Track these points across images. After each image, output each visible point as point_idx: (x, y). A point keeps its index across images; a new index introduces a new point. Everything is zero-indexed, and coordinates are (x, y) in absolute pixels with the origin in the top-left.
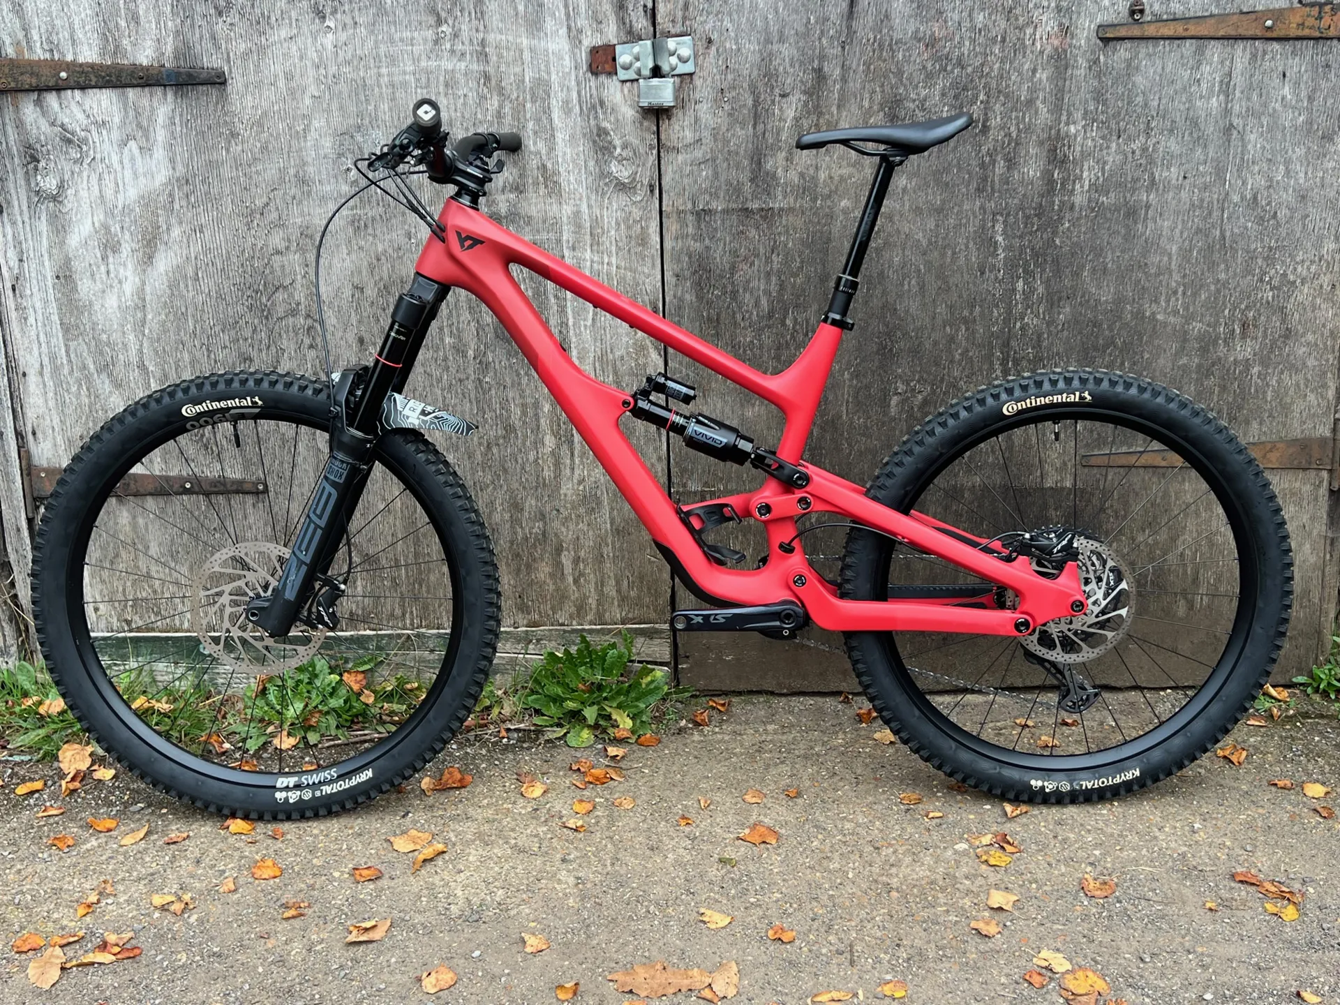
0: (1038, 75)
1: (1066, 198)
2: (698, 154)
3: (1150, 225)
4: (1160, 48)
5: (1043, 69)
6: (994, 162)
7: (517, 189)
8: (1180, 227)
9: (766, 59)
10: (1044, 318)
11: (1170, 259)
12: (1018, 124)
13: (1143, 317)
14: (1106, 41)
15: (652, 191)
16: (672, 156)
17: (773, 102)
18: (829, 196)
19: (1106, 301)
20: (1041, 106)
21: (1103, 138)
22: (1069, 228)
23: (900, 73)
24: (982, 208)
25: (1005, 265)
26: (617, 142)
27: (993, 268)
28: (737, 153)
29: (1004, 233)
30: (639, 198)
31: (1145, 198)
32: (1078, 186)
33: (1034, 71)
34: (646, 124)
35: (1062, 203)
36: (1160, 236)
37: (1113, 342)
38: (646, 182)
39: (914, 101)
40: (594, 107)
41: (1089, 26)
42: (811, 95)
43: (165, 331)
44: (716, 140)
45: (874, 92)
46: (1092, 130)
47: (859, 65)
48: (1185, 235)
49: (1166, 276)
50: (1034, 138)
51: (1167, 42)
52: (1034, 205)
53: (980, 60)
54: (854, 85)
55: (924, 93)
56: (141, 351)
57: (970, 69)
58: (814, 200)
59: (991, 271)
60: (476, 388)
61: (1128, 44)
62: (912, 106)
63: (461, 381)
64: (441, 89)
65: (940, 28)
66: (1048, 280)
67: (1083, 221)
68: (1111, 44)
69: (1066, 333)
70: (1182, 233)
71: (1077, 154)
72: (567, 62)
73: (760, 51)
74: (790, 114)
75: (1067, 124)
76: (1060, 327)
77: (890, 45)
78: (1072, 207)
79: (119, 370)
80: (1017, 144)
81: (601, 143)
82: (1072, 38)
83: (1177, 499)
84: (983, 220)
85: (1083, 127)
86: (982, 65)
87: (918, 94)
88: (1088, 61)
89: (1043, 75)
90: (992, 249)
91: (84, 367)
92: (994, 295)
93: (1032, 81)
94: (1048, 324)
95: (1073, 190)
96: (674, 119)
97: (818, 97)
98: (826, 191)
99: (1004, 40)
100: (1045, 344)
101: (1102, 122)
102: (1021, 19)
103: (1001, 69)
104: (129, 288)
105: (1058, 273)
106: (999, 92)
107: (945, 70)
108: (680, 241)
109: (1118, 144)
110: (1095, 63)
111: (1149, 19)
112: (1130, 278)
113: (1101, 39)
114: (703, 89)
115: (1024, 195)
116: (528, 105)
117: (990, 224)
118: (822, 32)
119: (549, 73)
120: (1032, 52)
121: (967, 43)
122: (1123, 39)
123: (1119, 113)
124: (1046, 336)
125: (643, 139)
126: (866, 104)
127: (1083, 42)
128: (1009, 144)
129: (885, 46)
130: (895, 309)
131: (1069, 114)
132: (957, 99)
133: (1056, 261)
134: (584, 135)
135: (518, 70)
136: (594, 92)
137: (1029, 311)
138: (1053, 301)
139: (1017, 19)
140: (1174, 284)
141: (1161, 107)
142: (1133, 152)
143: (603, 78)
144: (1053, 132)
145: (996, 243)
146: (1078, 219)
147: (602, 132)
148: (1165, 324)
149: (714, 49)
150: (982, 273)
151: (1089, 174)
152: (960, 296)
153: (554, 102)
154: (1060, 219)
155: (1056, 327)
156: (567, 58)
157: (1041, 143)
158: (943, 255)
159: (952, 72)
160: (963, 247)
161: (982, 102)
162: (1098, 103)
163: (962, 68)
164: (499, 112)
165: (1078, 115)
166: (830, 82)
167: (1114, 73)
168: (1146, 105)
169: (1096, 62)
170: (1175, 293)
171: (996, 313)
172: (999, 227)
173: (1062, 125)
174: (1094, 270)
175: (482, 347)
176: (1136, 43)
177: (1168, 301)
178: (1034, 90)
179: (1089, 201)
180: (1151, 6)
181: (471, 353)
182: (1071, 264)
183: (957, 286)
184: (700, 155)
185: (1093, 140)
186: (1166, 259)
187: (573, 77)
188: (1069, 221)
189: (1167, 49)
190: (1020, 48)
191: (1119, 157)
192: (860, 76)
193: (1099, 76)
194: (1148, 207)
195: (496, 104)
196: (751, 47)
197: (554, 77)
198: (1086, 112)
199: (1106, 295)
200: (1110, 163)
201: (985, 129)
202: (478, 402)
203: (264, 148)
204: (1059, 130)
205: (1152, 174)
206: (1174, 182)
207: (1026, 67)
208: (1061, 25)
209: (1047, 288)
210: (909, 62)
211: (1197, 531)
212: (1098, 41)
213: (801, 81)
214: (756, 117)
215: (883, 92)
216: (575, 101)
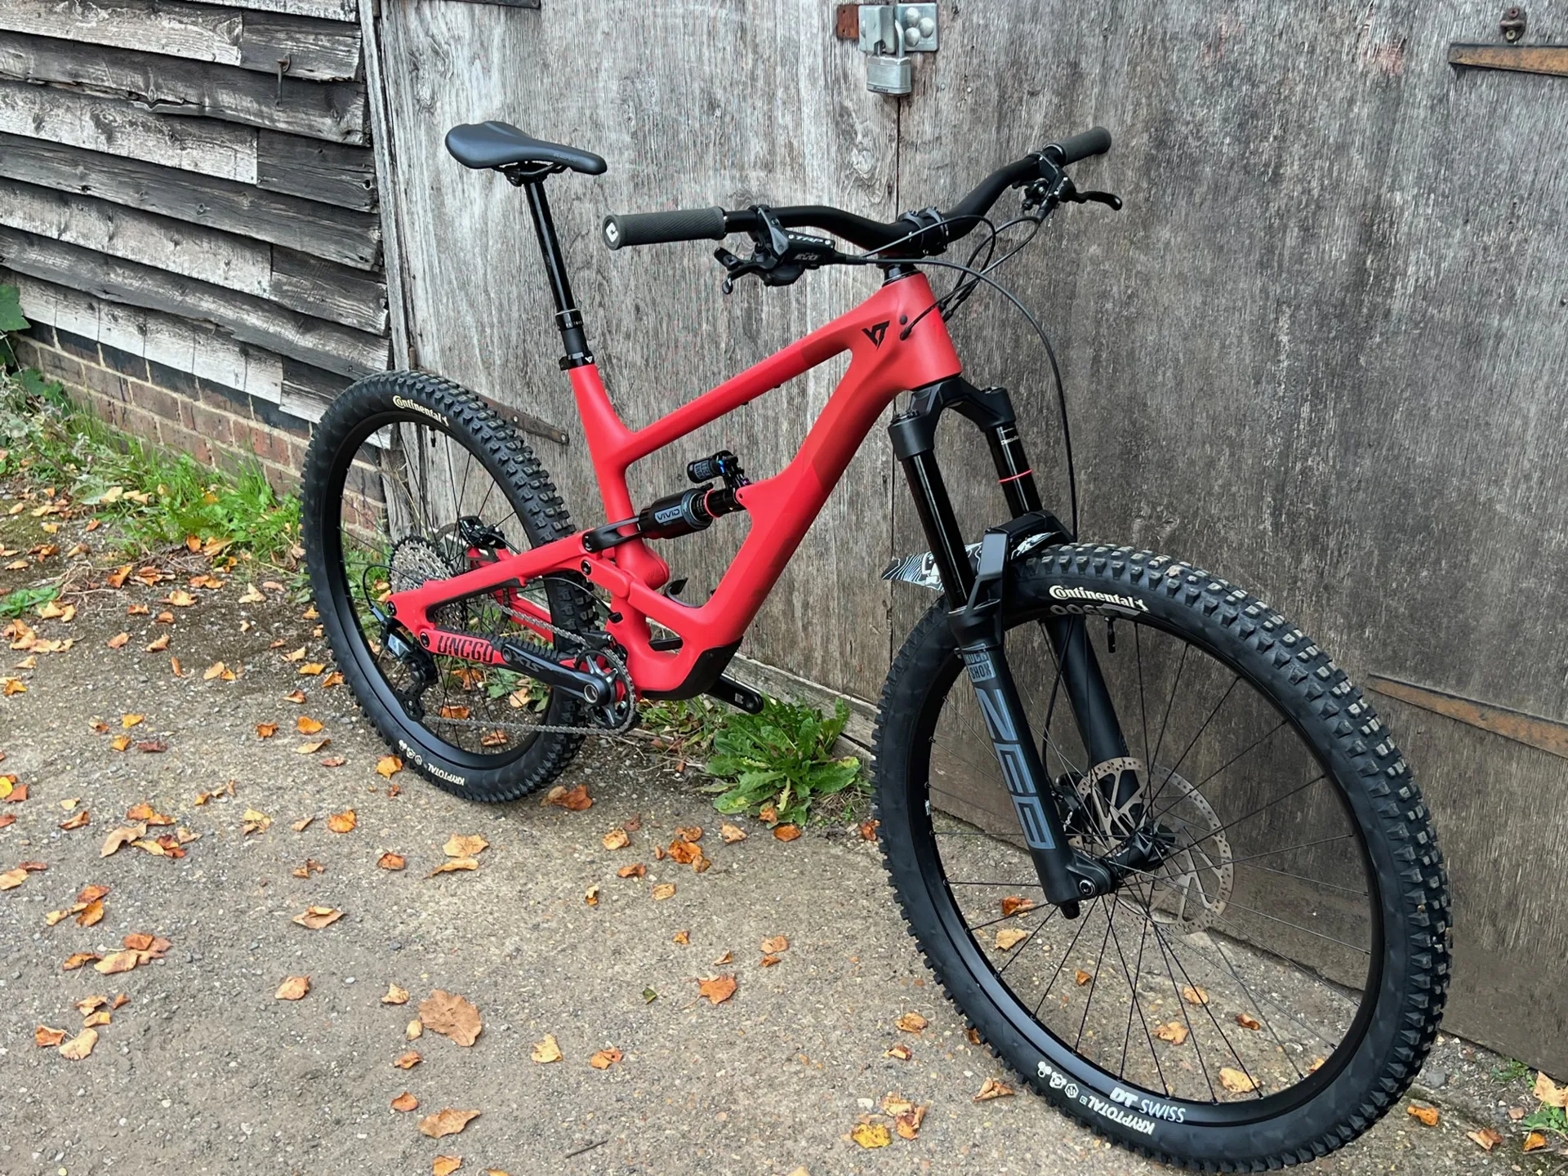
0: (1356, 110)
1: (1379, 300)
2: (936, 155)
3: (1501, 367)
4: (1546, 89)
5: (1364, 102)
6: (1284, 228)
7: (766, 166)
8: (1546, 378)
9: (1016, 41)
10: (1334, 467)
11: (1526, 424)
12: (1321, 179)
13: (1474, 502)
14: (1461, 69)
15: (890, 193)
16: (910, 153)
17: (1021, 100)
18: (1077, 236)
19: (1423, 464)
20: (1357, 157)
21: (1442, 219)
22: (1379, 345)
23: (1173, 81)
24: (1264, 290)
25: (1288, 377)
26: (859, 127)
27: (1273, 377)
28: (977, 162)
29: (1291, 333)
30: (877, 200)
31: (1496, 323)
32: (1398, 286)
33: (1351, 102)
34: (887, 108)
35: (1374, 307)
36: (1514, 385)
37: (1427, 527)
38: (884, 181)
39: (1188, 123)
40: (837, 80)
41: (1438, 42)
42: (1064, 98)
43: (501, 261)
44: (956, 141)
45: (1138, 104)
46: (1427, 205)
47: (1122, 63)
48: (1553, 393)
49: (1517, 449)
50: (1343, 202)
51: (1558, 82)
52: (1333, 300)
53: (1278, 76)
54: (1115, 91)
55: (1202, 113)
56: (485, 274)
57: (1262, 89)
58: (1060, 238)
59: (1268, 383)
61: (1495, 78)
62: (1184, 130)
64: (705, 37)
65: (1229, 22)
66: (1344, 414)
67: (1401, 338)
68: (1469, 74)
69: (1361, 495)
70: (1547, 388)
71: (1403, 239)
72: (816, 22)
73: (1010, 31)
74: (1039, 118)
75: (1392, 189)
76: (1354, 485)
77: (1163, 40)
78: (1387, 314)
79: (471, 289)
80: (1319, 207)
81: (842, 124)
82: (1410, 59)
83: (1497, 781)
84: (1264, 307)
85: (1415, 197)
86: (1281, 83)
87: (1193, 115)
88: (1430, 96)
89: (1363, 111)
90: (1272, 352)
91: (450, 282)
92: (1270, 416)
93: (1347, 116)
94: (1340, 476)
95: (1391, 290)
96: (914, 108)
97: (1072, 101)
98: (1073, 229)
99: (1312, 51)
100: (1332, 503)
101: (1443, 195)
102: (1339, 21)
103: (1305, 92)
104: (477, 209)
105: (1359, 404)
106: (1301, 127)
107: (1230, 85)
109: (1464, 232)
110: (1441, 101)
111: (1532, 41)
112: (1461, 439)
113: (1454, 65)
114: (946, 71)
115: (1322, 284)
116: (779, 69)
117: (1272, 316)
118: (1082, 12)
119: (798, 33)
120: (1351, 73)
121: (1262, 49)
122: (1489, 69)
123: (1470, 185)
124: (1334, 491)
125: (884, 128)
126: (1128, 118)
127: (1426, 66)
128: (1307, 206)
129: (1158, 41)
130: (1145, 405)
131: (1396, 175)
132: (1243, 130)
133: (1357, 388)
134: (828, 112)
135: (770, 24)
136: (838, 61)
137: (1315, 451)
138: (1350, 443)
139: (1333, 21)
140: (1527, 465)
141: (1538, 186)
142: (1486, 249)
143: (848, 45)
144: (1370, 197)
145: (1278, 343)
146: (1396, 334)
147: (844, 112)
148: (1506, 522)
149: (960, 21)
150: (1258, 383)
151: (1415, 269)
152: (1226, 408)
153: (801, 69)
154: (1369, 329)
155: (1350, 482)
156: (815, 15)
157: (1352, 212)
158: (1209, 346)
159: (1240, 87)
160: (1235, 341)
161: (1275, 138)
162: (1440, 163)
163: (1253, 86)
164: (752, 73)
165: (1409, 178)
166: (1087, 83)
167: (1469, 120)
168: (1512, 178)
169: (1443, 99)
170: (1528, 478)
171: (1270, 443)
172: (1284, 323)
173: (1384, 189)
174: (1410, 413)
176: (1508, 77)
177: (1515, 487)
178: (1346, 130)
179: (1413, 312)
180: (1538, 20)
181: (723, 345)
182: (1379, 398)
183: (1223, 392)
184: (939, 158)
185: (1427, 220)
186: (1518, 422)
187: (820, 41)
188: (1381, 334)
189: (1557, 93)
190: (1332, 65)
191: (1464, 253)
192: (1123, 79)
193: (1445, 122)
194: (1499, 337)
195: (750, 62)
196: (1001, 23)
197: (802, 38)
198: (1420, 177)
199: (1425, 454)
200: (1449, 259)
201: (1276, 179)
204: (1379, 197)
205: (1512, 288)
206: (1544, 306)
207: (1340, 95)
208: (1395, 36)
209: (1342, 424)
210: (1184, 66)
211: (1522, 837)
212: (1449, 68)
213: (1054, 77)
214: (1001, 118)
215: (1149, 105)
216: (821, 70)
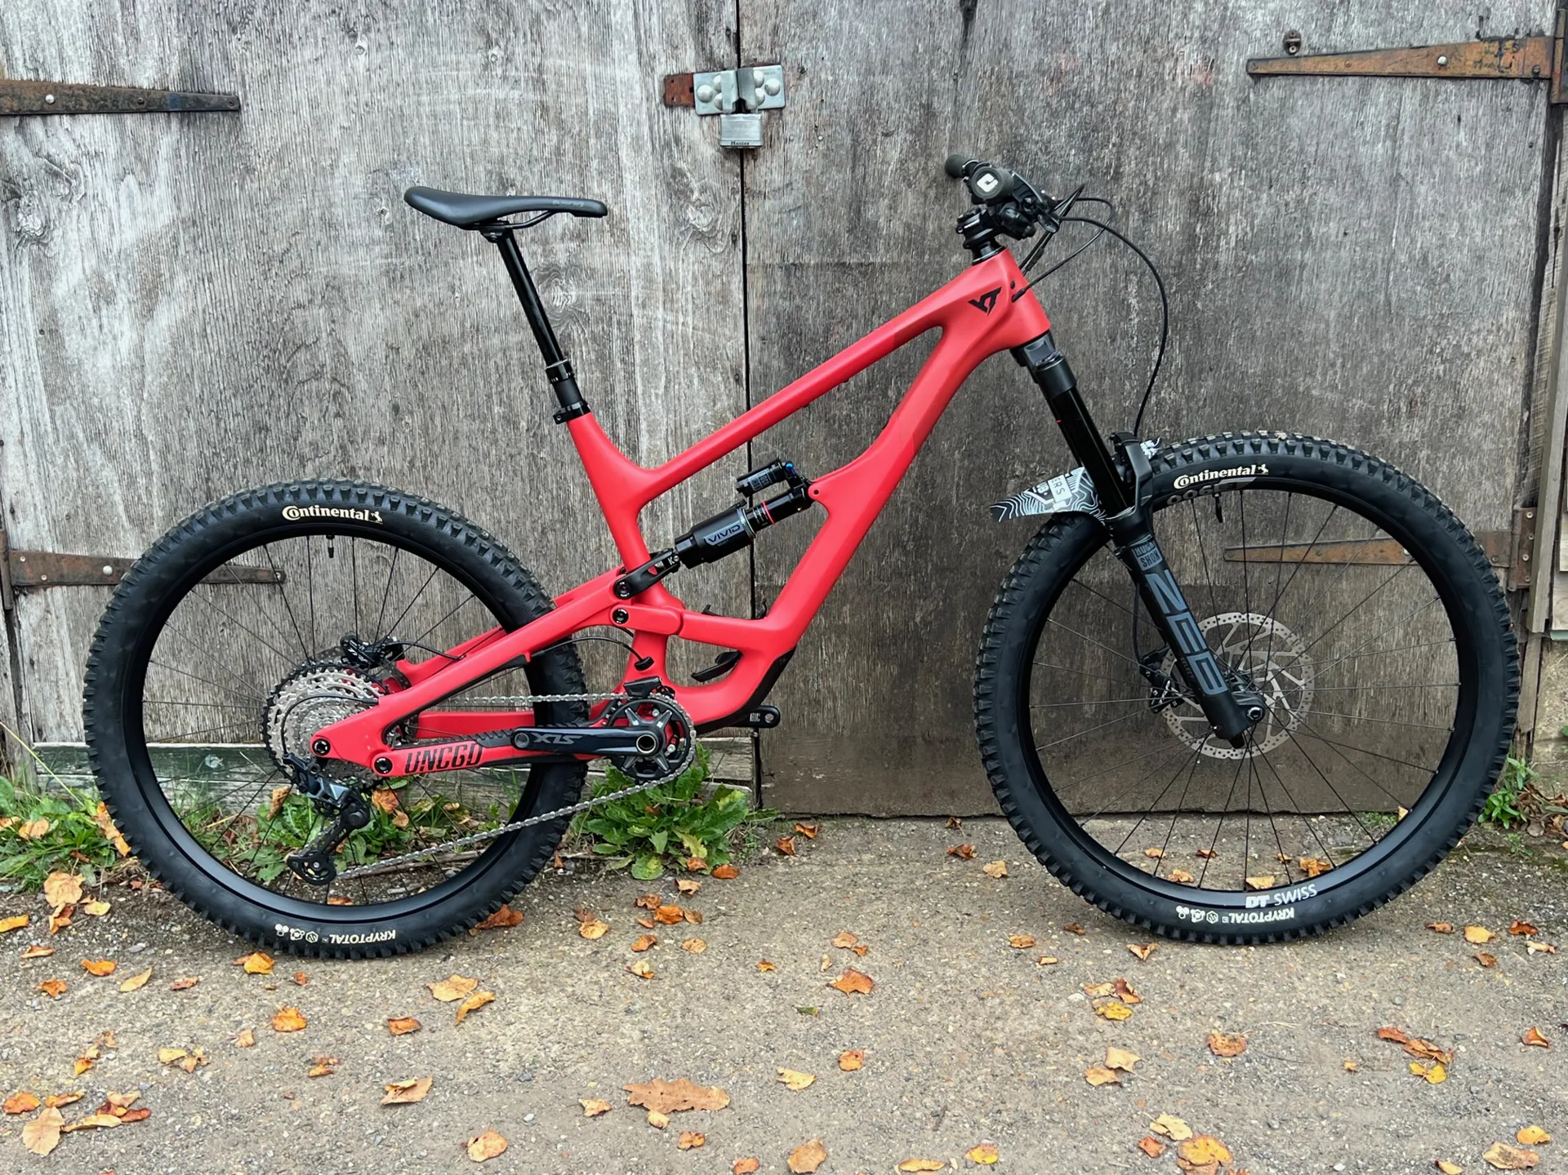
0: (1178, 116)
1: (1210, 256)
2: (788, 200)
3: (1306, 287)
4: (1319, 85)
5: (1185, 109)
6: (1127, 214)
7: (579, 236)
8: (1339, 290)
9: (868, 92)
10: (1183, 392)
11: (1328, 325)
12: (1155, 171)
13: (1296, 393)
14: (1257, 77)
15: (735, 242)
16: (758, 202)
17: (875, 141)
18: (938, 250)
19: (1254, 373)
20: (1182, 151)
21: (1252, 187)
22: (1212, 290)
23: (1021, 110)
24: (1113, 265)
25: (1139, 330)
26: (695, 185)
27: (1125, 334)
28: (833, 200)
29: (1139, 294)
30: (719, 250)
31: (1299, 257)
32: (1222, 243)
33: (1174, 110)
34: (728, 164)
35: (1205, 262)
36: (1317, 300)
37: (1261, 420)
38: (727, 231)
39: (1037, 143)
40: (668, 144)
41: (1238, 60)
42: (918, 135)
43: (168, 396)
44: (808, 184)
45: (990, 131)
46: (1240, 179)
47: (973, 101)
48: (1345, 299)
49: (1323, 346)
50: (1174, 186)
51: (1327, 79)
52: (1173, 263)
53: (1112, 96)
54: (969, 122)
55: (1048, 133)
56: (138, 418)
57: (1100, 108)
58: (921, 254)
59: (1123, 339)
60: (529, 464)
61: (1282, 81)
62: (1034, 148)
63: (512, 456)
64: (491, 120)
65: (1067, 60)
66: (1189, 349)
67: (1228, 283)
68: (1263, 80)
69: (1207, 410)
70: (1341, 297)
71: (1223, 206)
72: (637, 91)
73: (860, 83)
74: (894, 155)
75: (1212, 171)
76: (1201, 403)
77: (1010, 78)
78: (1216, 266)
79: (113, 439)
80: (1154, 194)
81: (675, 186)
82: (1218, 74)
83: (1333, 599)
84: (1115, 280)
85: (1230, 174)
86: (1115, 102)
87: (1041, 135)
88: (1236, 99)
89: (1184, 115)
90: (1124, 313)
91: (72, 436)
92: (1127, 365)
93: (1172, 122)
94: (1188, 399)
95: (1218, 247)
96: (760, 160)
97: (927, 136)
98: (935, 244)
99: (1140, 75)
100: (1184, 421)
101: (1252, 170)
102: (1160, 51)
103: (1136, 107)
104: (125, 344)
105: (1199, 339)
106: (1135, 134)
107: (1073, 108)
108: (766, 299)
109: (1269, 195)
110: (1244, 102)
111: (1306, 53)
112: (1282, 349)
113: (1252, 75)
114: (794, 126)
115: (1162, 251)
116: (592, 141)
117: (1122, 285)
118: (932, 62)
119: (616, 105)
120: (1172, 89)
121: (1098, 78)
122: (1276, 75)
123: (1271, 160)
124: (1185, 412)
125: (725, 183)
126: (982, 145)
127: (1230, 77)
128: (1144, 194)
129: (1004, 80)
130: (1013, 381)
131: (1214, 160)
132: (1086, 142)
133: (1197, 328)
134: (657, 177)
135: (580, 100)
136: (668, 127)
137: (1166, 384)
138: (1193, 373)
139: (1155, 51)
140: (1332, 356)
141: (1320, 153)
142: (1287, 205)
143: (679, 111)
144: (1196, 180)
145: (1129, 305)
146: (1224, 279)
147: (677, 173)
148: (1321, 401)
149: (807, 80)
150: (1113, 340)
151: (1235, 228)
152: (1088, 367)
153: (621, 138)
154: (1203, 279)
155: (1197, 402)
156: (637, 88)
157: (1182, 193)
158: (1069, 319)
159: (1081, 109)
160: (1091, 311)
161: (1114, 145)
162: (1247, 147)
163: (1092, 106)
164: (558, 149)
165: (1224, 162)
166: (940, 120)
167: (1266, 114)
168: (1302, 150)
169: (1246, 100)
170: (1333, 365)
171: (1128, 387)
172: (1133, 289)
173: (1205, 173)
174: (1240, 338)
175: (537, 418)
176: (1291, 79)
177: (1324, 375)
178: (1173, 132)
179: (1236, 260)
180: (1309, 39)
181: (524, 424)
182: (1215, 331)
183: (1084, 354)
184: (791, 202)
185: (1241, 190)
186: (1323, 326)
187: (644, 109)
188: (1213, 282)
189: (1327, 87)
190: (1158, 84)
191: (1270, 210)
192: (975, 114)
193: (1248, 117)
194: (1303, 266)
195: (555, 139)
196: (850, 79)
197: (622, 109)
198: (1233, 158)
199: (1254, 367)
200: (1260, 217)
201: (1118, 176)
202: (531, 480)
203: (285, 186)
204: (1202, 179)
205: (1308, 229)
206: (1333, 238)
207: (1165, 106)
208: (1205, 58)
209: (1187, 358)
210: (1030, 98)
211: (1355, 636)
212: (1248, 78)
213: (908, 119)
214: (855, 158)
215: (1001, 132)
216: (646, 137)
